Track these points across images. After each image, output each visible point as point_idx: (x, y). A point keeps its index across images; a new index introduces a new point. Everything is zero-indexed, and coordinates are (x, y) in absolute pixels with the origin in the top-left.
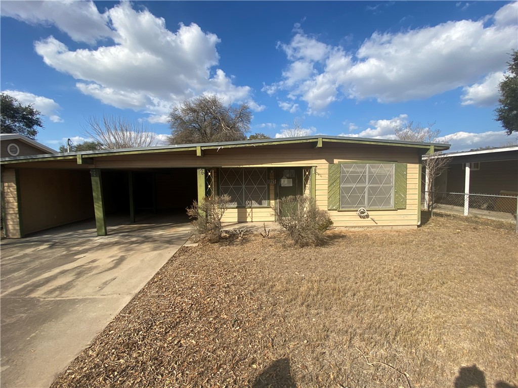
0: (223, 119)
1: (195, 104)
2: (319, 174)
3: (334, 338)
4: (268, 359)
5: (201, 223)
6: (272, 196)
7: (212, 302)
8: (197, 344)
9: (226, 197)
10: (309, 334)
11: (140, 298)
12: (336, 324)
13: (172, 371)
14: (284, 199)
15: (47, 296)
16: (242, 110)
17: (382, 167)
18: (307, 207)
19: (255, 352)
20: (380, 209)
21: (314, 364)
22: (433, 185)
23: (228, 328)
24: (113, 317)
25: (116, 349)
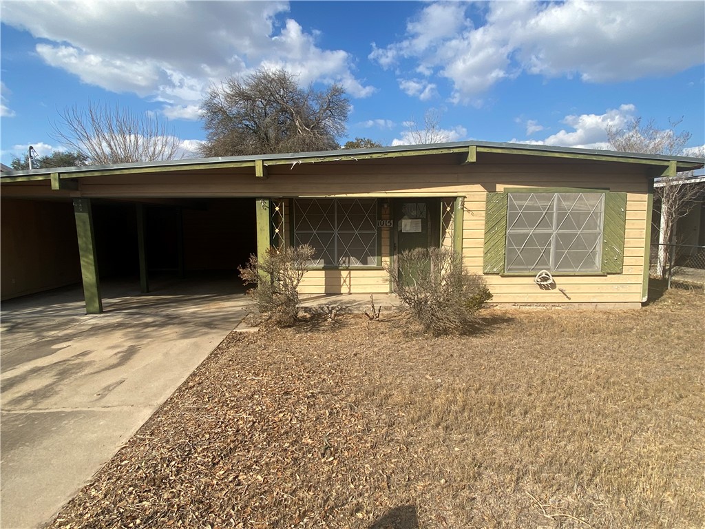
0: (298, 113)
1: (248, 85)
2: (469, 211)
3: (490, 477)
4: (382, 505)
5: (264, 292)
6: (386, 249)
7: (287, 419)
8: (266, 482)
9: (307, 250)
10: (449, 471)
11: (166, 412)
12: (494, 456)
13: (228, 520)
14: (406, 253)
15: (13, 407)
16: (331, 96)
17: (581, 199)
18: (446, 268)
19: (360, 495)
20: (577, 274)
21: (457, 515)
22: (674, 233)
23: (314, 459)
24: (125, 440)
25: (135, 486)
